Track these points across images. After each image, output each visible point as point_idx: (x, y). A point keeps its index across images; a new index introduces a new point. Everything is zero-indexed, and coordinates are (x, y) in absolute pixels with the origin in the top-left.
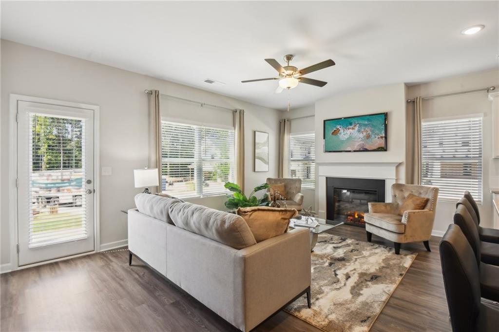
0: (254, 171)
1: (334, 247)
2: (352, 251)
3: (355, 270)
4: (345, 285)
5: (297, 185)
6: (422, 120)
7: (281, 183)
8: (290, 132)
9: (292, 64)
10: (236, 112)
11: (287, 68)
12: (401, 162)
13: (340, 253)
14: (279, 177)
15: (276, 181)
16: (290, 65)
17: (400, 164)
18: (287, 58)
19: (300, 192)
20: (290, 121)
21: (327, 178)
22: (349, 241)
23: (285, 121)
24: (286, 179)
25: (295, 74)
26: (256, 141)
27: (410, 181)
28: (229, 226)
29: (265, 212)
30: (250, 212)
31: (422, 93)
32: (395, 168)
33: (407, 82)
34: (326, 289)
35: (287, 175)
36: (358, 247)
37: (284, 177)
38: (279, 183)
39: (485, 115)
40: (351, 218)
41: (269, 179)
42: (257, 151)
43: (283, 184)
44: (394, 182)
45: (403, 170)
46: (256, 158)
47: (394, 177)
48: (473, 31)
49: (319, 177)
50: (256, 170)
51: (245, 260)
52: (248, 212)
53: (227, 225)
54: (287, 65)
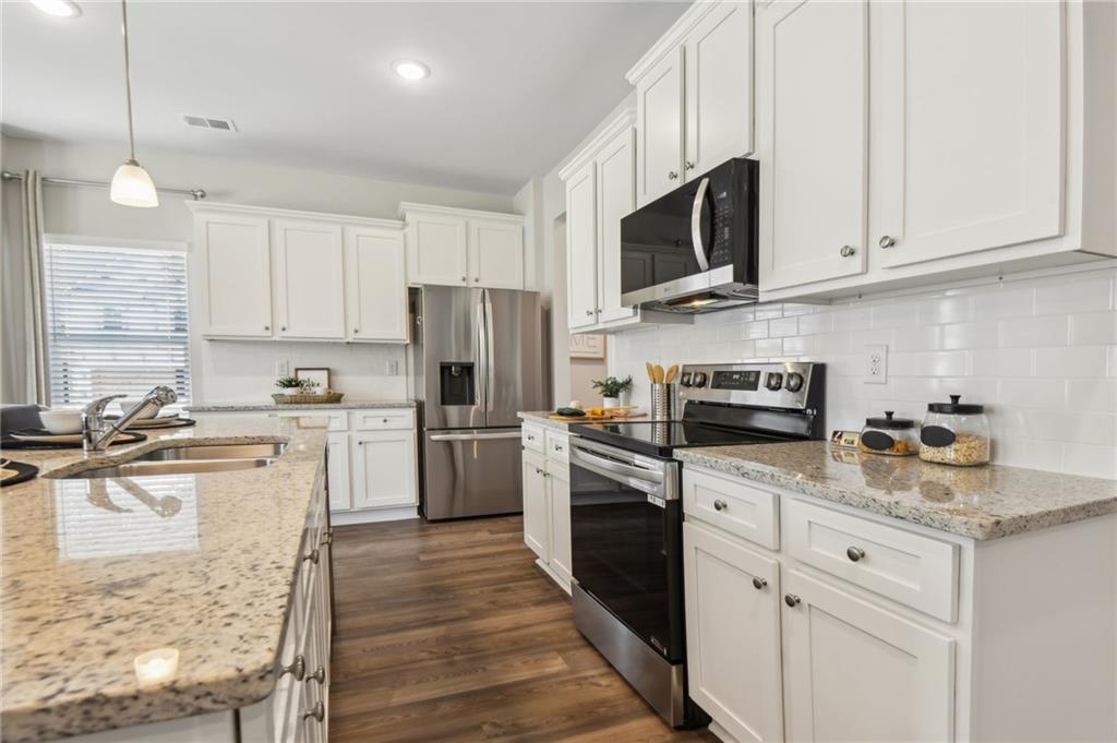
39: (189, 250)
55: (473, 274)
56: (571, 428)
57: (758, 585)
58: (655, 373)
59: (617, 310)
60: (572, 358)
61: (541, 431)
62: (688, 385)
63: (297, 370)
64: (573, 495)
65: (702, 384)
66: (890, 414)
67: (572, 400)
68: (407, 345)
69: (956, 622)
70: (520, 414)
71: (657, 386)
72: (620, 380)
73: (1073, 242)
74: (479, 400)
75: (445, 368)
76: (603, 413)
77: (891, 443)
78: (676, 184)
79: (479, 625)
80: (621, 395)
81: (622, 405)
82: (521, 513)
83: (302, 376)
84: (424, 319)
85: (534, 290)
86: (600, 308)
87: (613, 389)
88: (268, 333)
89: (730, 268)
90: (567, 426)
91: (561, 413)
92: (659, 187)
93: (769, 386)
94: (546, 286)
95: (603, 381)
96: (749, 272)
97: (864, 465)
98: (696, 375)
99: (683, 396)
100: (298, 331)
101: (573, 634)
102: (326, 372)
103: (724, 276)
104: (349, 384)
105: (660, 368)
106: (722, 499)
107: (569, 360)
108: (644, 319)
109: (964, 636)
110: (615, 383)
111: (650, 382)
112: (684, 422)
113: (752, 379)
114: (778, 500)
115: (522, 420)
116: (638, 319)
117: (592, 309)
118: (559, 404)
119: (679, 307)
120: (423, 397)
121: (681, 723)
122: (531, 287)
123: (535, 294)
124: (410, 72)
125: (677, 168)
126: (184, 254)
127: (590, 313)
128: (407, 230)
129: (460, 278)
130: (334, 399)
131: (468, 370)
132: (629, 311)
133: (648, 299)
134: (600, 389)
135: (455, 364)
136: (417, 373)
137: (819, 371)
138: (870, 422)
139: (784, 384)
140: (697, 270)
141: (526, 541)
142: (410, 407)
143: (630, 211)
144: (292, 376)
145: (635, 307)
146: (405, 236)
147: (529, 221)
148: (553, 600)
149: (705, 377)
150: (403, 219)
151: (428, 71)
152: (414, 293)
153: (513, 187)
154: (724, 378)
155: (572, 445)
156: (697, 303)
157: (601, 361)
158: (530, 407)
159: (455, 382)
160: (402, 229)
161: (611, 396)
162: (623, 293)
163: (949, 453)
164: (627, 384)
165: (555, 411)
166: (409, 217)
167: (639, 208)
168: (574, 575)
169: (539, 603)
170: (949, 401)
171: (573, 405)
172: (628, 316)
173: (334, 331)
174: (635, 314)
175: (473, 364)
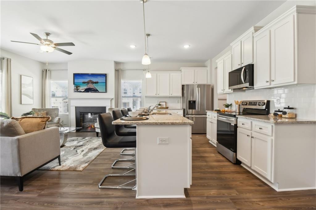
0: (21, 104)
1: (78, 142)
2: (87, 142)
3: (87, 148)
4: (80, 154)
5: (56, 112)
6: (121, 79)
7: (43, 111)
8: (51, 79)
9: (49, 38)
10: (4, 59)
11: (46, 40)
12: (112, 98)
13: (81, 143)
14: (42, 107)
15: (39, 110)
16: (48, 39)
17: (112, 99)
18: (46, 34)
19: (58, 116)
20: (51, 71)
21: (76, 107)
22: (87, 138)
23: (46, 71)
24: (47, 109)
25: (51, 45)
26: (22, 82)
27: (117, 106)
28: (7, 125)
29: (30, 119)
30: (20, 119)
31: (121, 67)
32: (110, 101)
33: (115, 61)
34: (70, 158)
35: (48, 106)
36: (91, 140)
37: (47, 107)
38: (42, 111)
39: (143, 80)
40: (90, 128)
41: (34, 109)
42: (22, 89)
43: (45, 112)
44: (110, 107)
45: (113, 101)
46: (22, 94)
47: (110, 105)
48: (133, 47)
49: (71, 107)
50: (22, 103)
51: (18, 140)
52: (19, 119)
53: (5, 125)
54: (46, 38)
55: (196, 81)
56: (217, 113)
57: (248, 136)
58: (237, 103)
59: (228, 90)
60: (219, 99)
61: (211, 114)
62: (243, 105)
63: (160, 102)
64: (218, 131)
65: (246, 105)
66: (279, 110)
67: (218, 108)
68: (181, 97)
69: (272, 136)
70: (206, 111)
71: (237, 105)
72: (229, 104)
73: (296, 83)
74: (197, 108)
75: (190, 102)
76: (225, 111)
77: (278, 115)
78: (240, 67)
79: (198, 149)
80: (229, 107)
81: (230, 109)
82: (206, 134)
83: (161, 103)
84: (185, 92)
85: (210, 84)
86: (225, 89)
87: (227, 106)
88: (156, 95)
89: (248, 83)
90: (216, 113)
91: (215, 110)
92: (236, 67)
93: (258, 105)
94: (213, 83)
95: (225, 104)
96: (252, 84)
97: (274, 118)
98: (245, 103)
99: (243, 107)
100: (162, 94)
101: (217, 152)
102: (165, 103)
103: (247, 85)
104: (170, 105)
105: (238, 102)
106: (243, 123)
107: (218, 99)
108: (234, 91)
109: (273, 138)
110: (228, 105)
111: (235, 104)
112: (242, 112)
113: (256, 103)
114: (252, 122)
115: (207, 112)
116: (232, 92)
117: (223, 89)
118: (215, 109)
119: (241, 89)
120: (185, 108)
121: (235, 163)
122: (209, 83)
123: (209, 85)
124: (186, 47)
125: (240, 63)
126: (141, 81)
127: (222, 90)
128: (182, 73)
129: (193, 82)
130: (167, 108)
131: (194, 102)
132: (230, 90)
133: (234, 88)
134: (224, 106)
135: (192, 101)
136: (183, 103)
137: (268, 102)
138: (275, 111)
139: (257, 104)
140: (243, 83)
141: (207, 137)
142: (182, 110)
143: (231, 71)
144: (159, 103)
145: (232, 89)
146: (181, 74)
147: (208, 68)
148: (212, 147)
149: (247, 103)
150: (181, 71)
151: (190, 46)
152: (183, 86)
153: (205, 61)
154: (251, 103)
155: (217, 116)
156: (244, 89)
157: (226, 100)
158: (208, 110)
159: (192, 104)
160: (181, 73)
161: (227, 107)
162: (229, 86)
163: (287, 116)
164: (231, 105)
165: (214, 110)
166: (182, 70)
167: (233, 70)
168: (217, 141)
169: (209, 147)
170: (288, 107)
171: (218, 109)
172: (230, 91)
173: (167, 94)
174: (232, 91)
175: (195, 101)
